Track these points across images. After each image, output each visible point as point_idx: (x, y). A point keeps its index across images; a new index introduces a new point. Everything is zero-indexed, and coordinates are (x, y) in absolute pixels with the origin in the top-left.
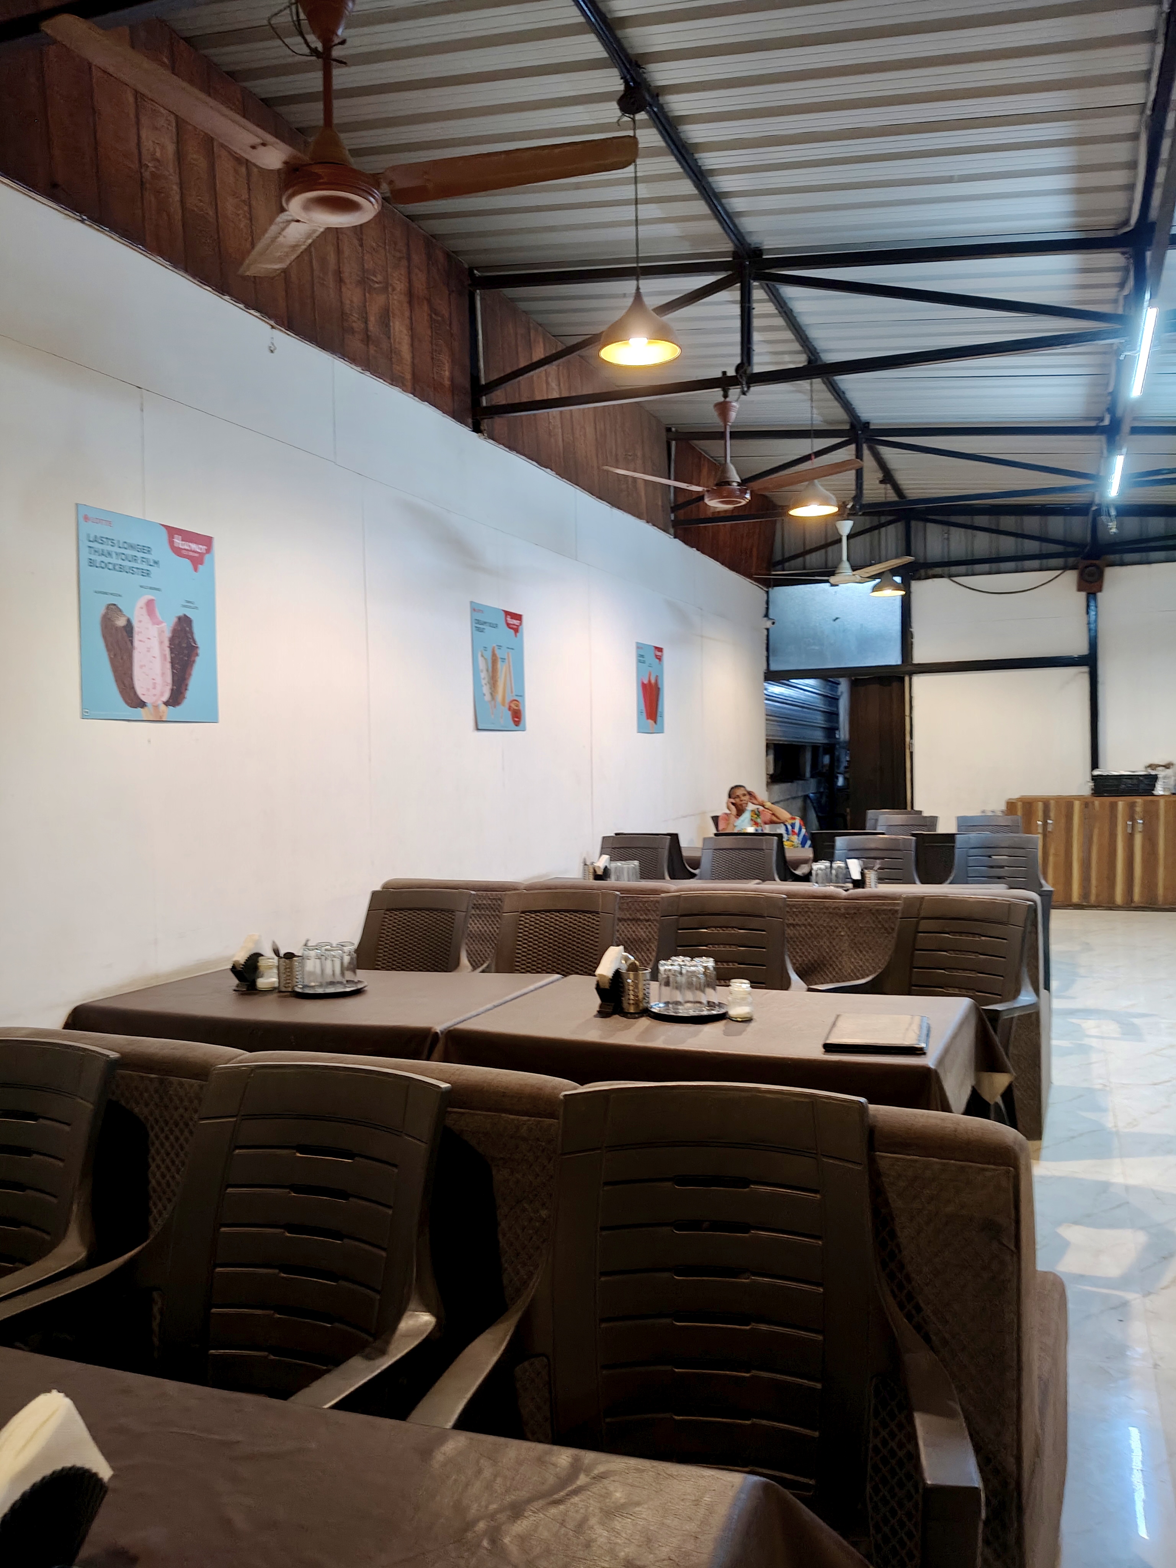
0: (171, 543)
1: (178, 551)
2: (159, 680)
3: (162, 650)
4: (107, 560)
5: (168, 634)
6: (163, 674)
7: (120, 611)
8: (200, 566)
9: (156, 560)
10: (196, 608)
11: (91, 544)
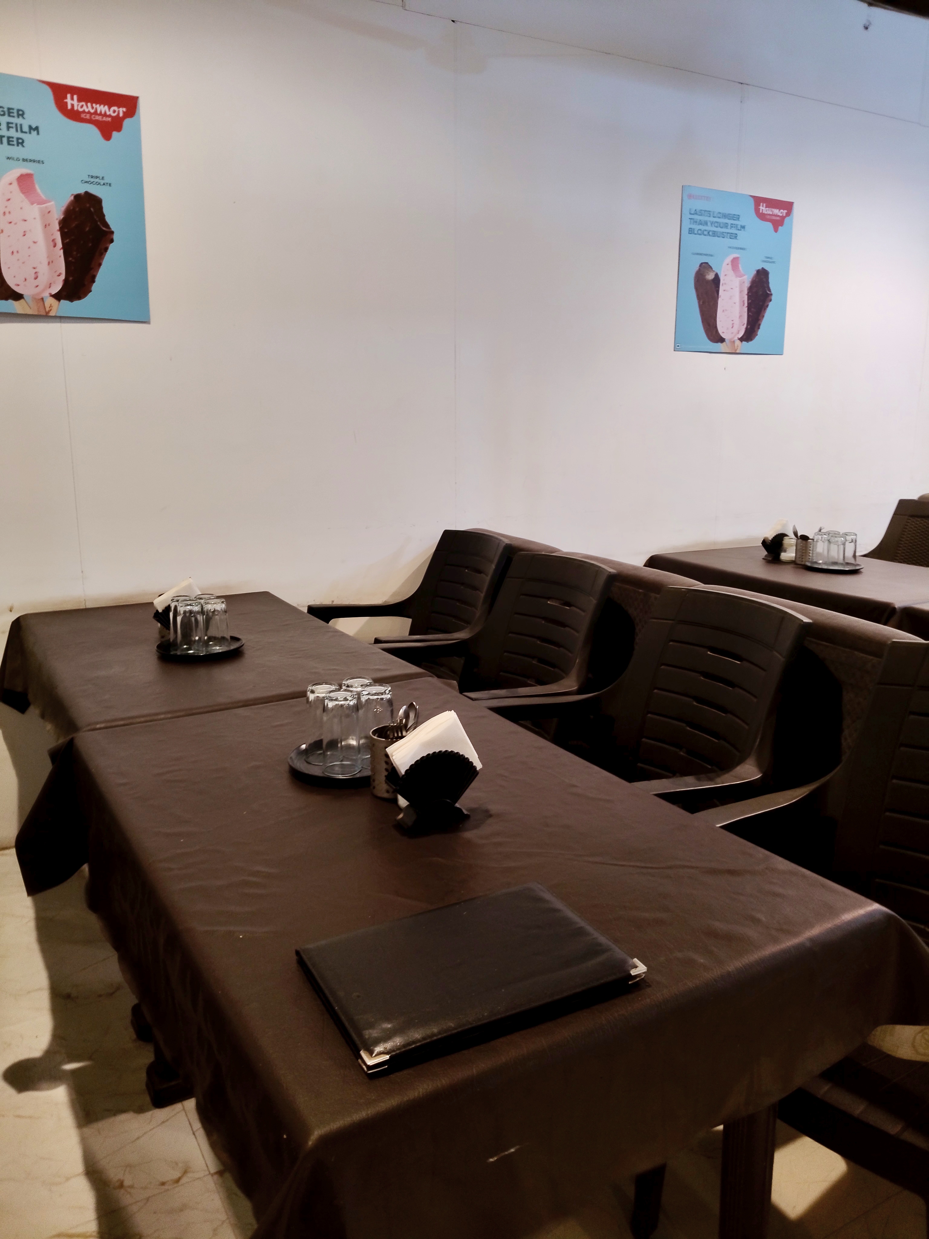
0: (757, 210)
1: (762, 217)
2: (737, 322)
3: (741, 297)
4: (703, 228)
5: (747, 284)
6: (740, 316)
7: (711, 268)
8: (780, 227)
9: (743, 224)
10: (774, 262)
11: (692, 217)
